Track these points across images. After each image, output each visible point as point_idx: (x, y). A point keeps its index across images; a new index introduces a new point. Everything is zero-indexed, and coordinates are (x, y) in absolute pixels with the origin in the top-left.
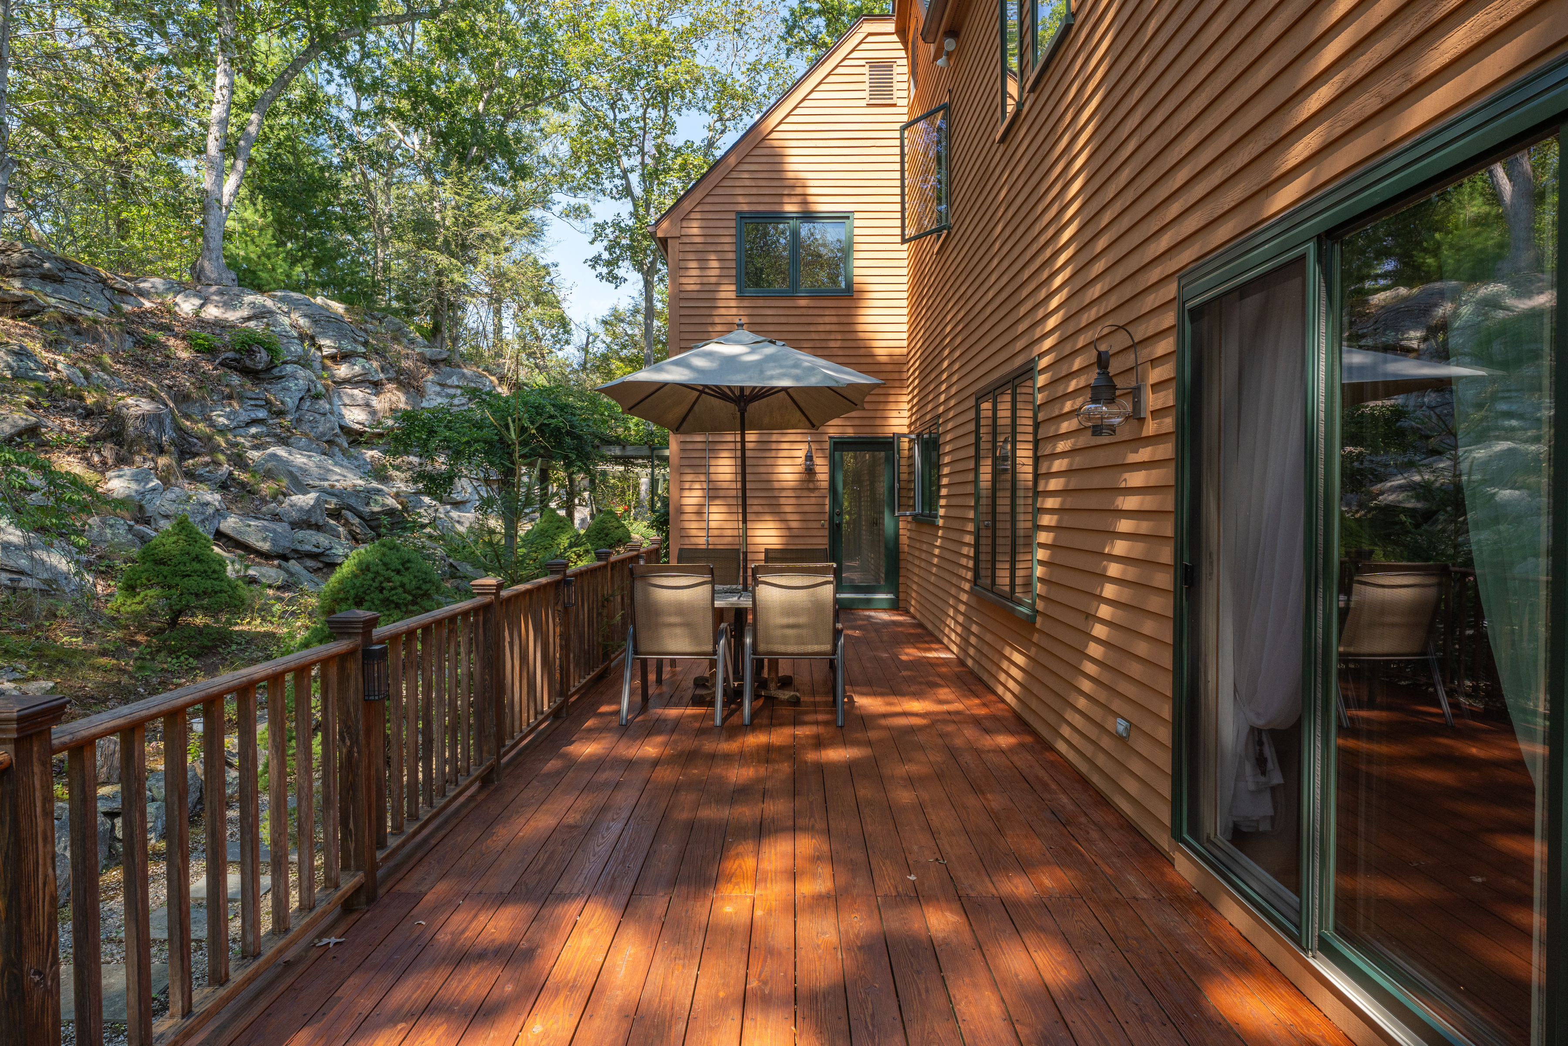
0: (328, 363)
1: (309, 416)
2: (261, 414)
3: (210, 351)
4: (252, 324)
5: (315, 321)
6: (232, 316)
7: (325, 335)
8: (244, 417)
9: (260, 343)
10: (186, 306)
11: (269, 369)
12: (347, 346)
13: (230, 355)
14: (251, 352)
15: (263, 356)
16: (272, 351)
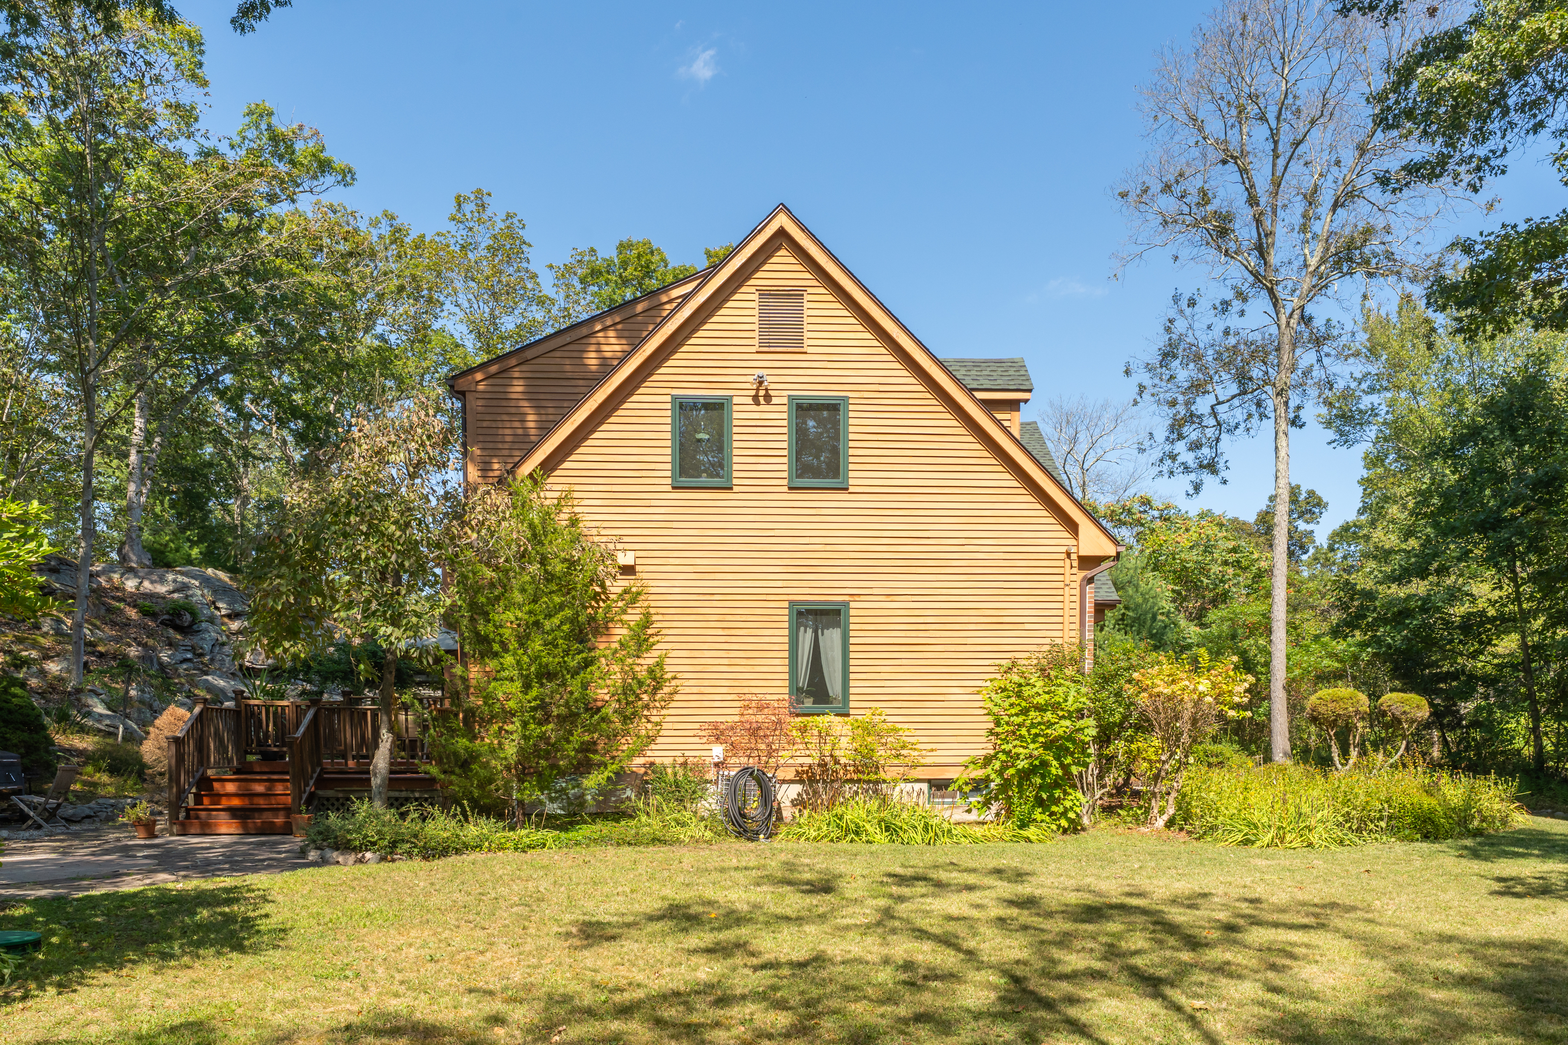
0: (226, 620)
1: (218, 657)
2: (189, 656)
3: (153, 615)
4: (176, 595)
5: (215, 592)
6: (162, 589)
7: (221, 600)
8: (179, 657)
9: (186, 609)
10: (131, 584)
11: (190, 626)
12: (239, 608)
13: (166, 617)
14: (179, 616)
15: (188, 617)
16: (193, 614)
